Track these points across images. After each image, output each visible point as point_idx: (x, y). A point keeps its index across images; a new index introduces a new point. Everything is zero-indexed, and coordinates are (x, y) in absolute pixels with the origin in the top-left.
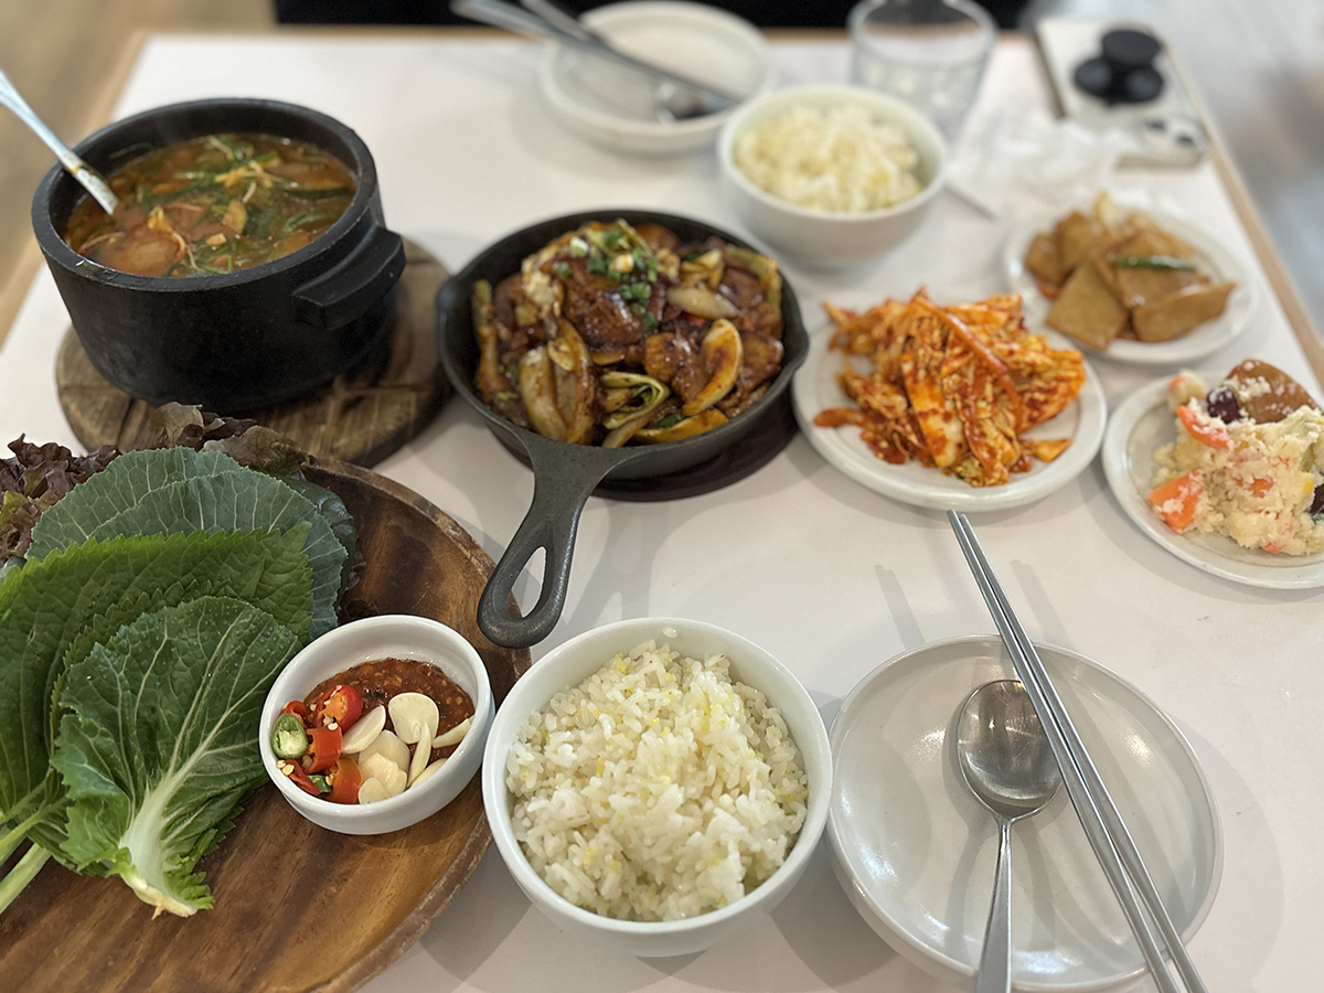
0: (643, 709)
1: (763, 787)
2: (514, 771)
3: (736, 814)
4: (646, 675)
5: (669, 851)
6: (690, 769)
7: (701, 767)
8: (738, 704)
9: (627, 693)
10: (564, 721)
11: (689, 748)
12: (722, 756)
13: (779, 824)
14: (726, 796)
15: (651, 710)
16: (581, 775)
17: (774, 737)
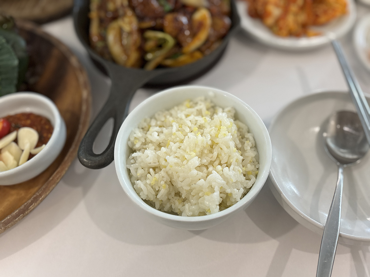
0: (192, 124)
1: (238, 166)
2: (132, 139)
3: (222, 175)
4: (197, 110)
5: (189, 185)
6: (206, 151)
7: (211, 152)
8: (234, 128)
9: (187, 116)
10: (159, 123)
11: (207, 143)
12: (221, 149)
13: (242, 183)
14: (219, 166)
15: (196, 124)
16: (159, 146)
17: (248, 145)
